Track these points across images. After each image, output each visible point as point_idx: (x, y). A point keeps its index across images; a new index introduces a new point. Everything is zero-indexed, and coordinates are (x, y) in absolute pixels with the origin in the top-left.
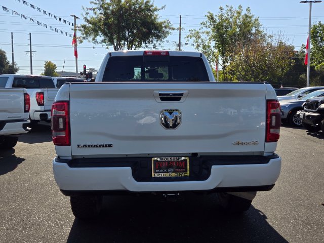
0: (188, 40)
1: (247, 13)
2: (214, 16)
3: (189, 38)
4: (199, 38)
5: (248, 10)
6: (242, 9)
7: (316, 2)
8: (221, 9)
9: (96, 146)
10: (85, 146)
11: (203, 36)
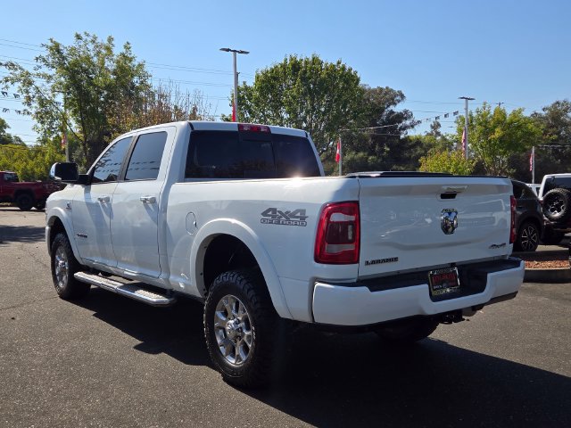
0: (7, 87)
1: (124, 51)
2: (61, 48)
3: (9, 83)
4: (30, 83)
5: (127, 47)
6: (113, 42)
7: (242, 52)
8: (78, 37)
9: (378, 262)
10: (373, 262)
11: (39, 82)
